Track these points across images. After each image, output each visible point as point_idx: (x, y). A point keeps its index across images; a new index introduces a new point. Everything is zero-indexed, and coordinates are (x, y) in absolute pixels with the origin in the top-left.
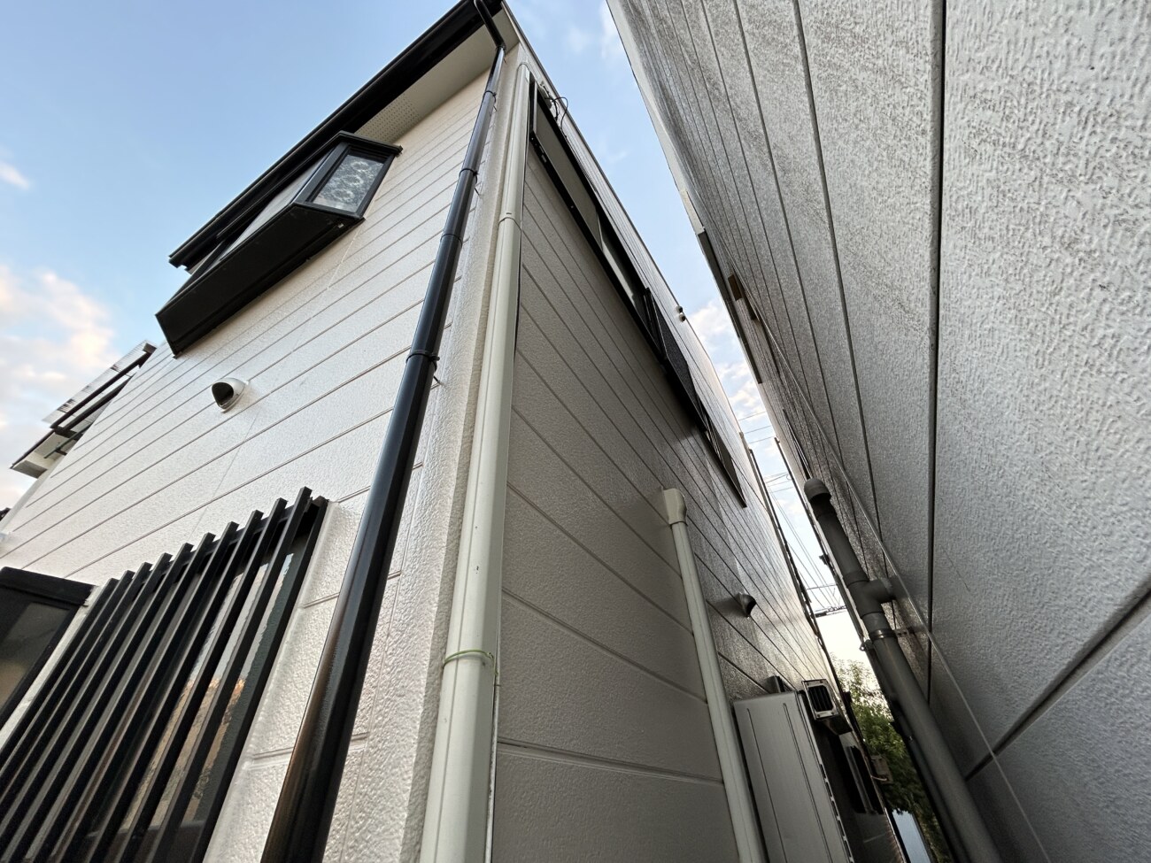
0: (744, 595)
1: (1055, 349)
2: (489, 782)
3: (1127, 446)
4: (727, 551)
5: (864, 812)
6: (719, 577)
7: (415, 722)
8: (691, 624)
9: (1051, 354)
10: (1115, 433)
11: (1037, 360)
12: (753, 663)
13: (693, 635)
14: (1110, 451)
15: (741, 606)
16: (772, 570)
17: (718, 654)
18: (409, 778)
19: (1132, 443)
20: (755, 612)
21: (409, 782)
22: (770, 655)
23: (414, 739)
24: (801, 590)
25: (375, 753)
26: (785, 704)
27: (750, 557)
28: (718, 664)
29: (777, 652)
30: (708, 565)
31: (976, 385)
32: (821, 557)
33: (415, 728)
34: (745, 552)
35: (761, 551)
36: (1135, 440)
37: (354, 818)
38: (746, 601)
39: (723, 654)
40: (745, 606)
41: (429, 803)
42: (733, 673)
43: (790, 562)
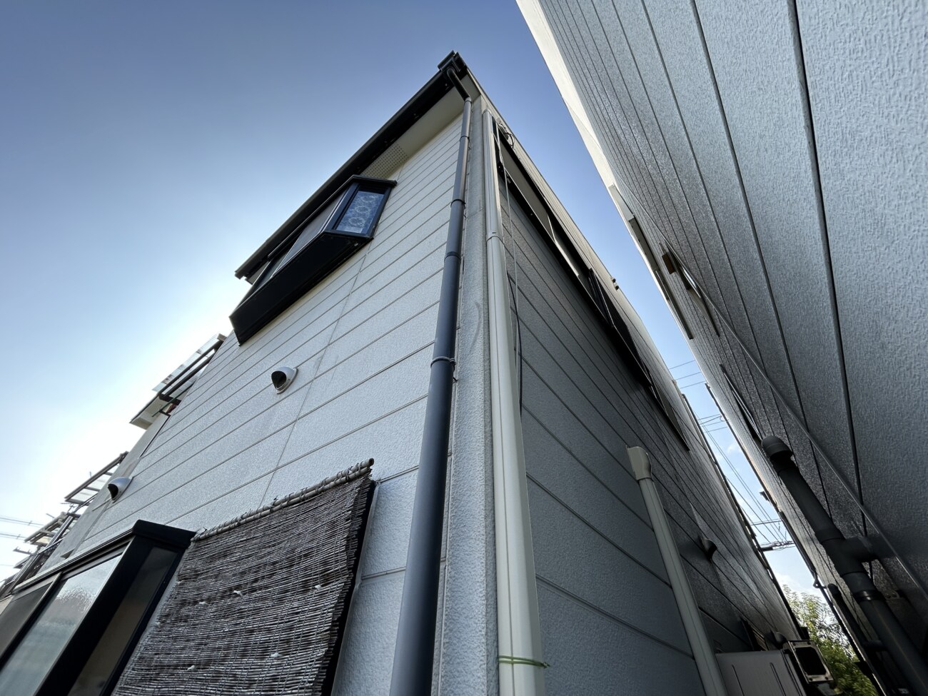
0: (705, 541)
4: (683, 498)
6: (682, 525)
13: (672, 588)
15: (704, 552)
17: (700, 609)
20: (716, 557)
26: (772, 664)
34: (697, 496)
40: (707, 552)
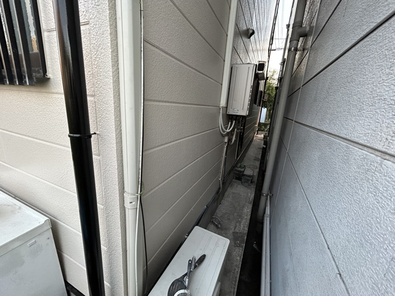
0: (251, 29)
1: (386, 85)
2: (141, 48)
3: (367, 120)
4: (253, 6)
5: (256, 104)
6: (245, 16)
7: (106, 17)
8: (228, 31)
9: (384, 85)
10: (369, 116)
11: (381, 81)
12: (244, 56)
13: (227, 36)
14: (364, 116)
15: (248, 33)
16: (266, 24)
17: (234, 47)
18: (109, 38)
19: (369, 121)
20: (252, 37)
21: (109, 40)
22: (251, 56)
23: (108, 24)
24: (272, 38)
25: (94, 29)
26: (249, 67)
27: (261, 14)
28: (233, 50)
29: (253, 56)
30: (243, 8)
31: (366, 61)
32: (287, 25)
33: (107, 19)
34: (260, 10)
35: (266, 14)
36: (370, 121)
37: (92, 51)
38: (251, 32)
39: (235, 48)
40: (249, 34)
41: (118, 49)
42: (236, 56)
43: (274, 24)
